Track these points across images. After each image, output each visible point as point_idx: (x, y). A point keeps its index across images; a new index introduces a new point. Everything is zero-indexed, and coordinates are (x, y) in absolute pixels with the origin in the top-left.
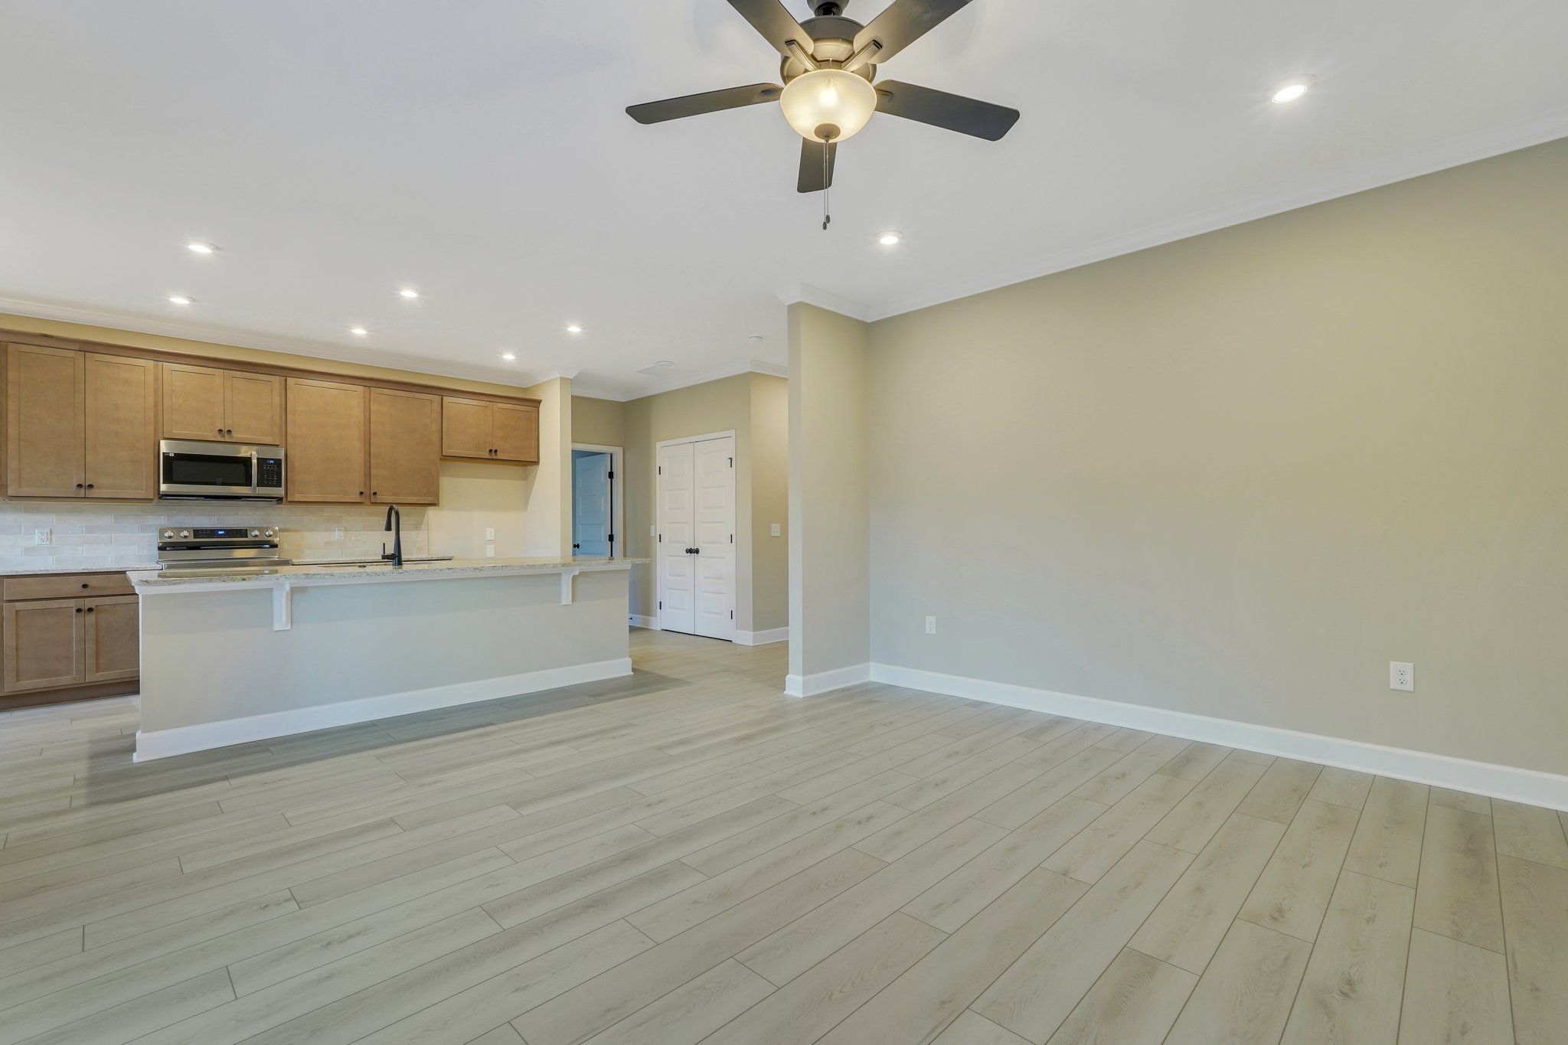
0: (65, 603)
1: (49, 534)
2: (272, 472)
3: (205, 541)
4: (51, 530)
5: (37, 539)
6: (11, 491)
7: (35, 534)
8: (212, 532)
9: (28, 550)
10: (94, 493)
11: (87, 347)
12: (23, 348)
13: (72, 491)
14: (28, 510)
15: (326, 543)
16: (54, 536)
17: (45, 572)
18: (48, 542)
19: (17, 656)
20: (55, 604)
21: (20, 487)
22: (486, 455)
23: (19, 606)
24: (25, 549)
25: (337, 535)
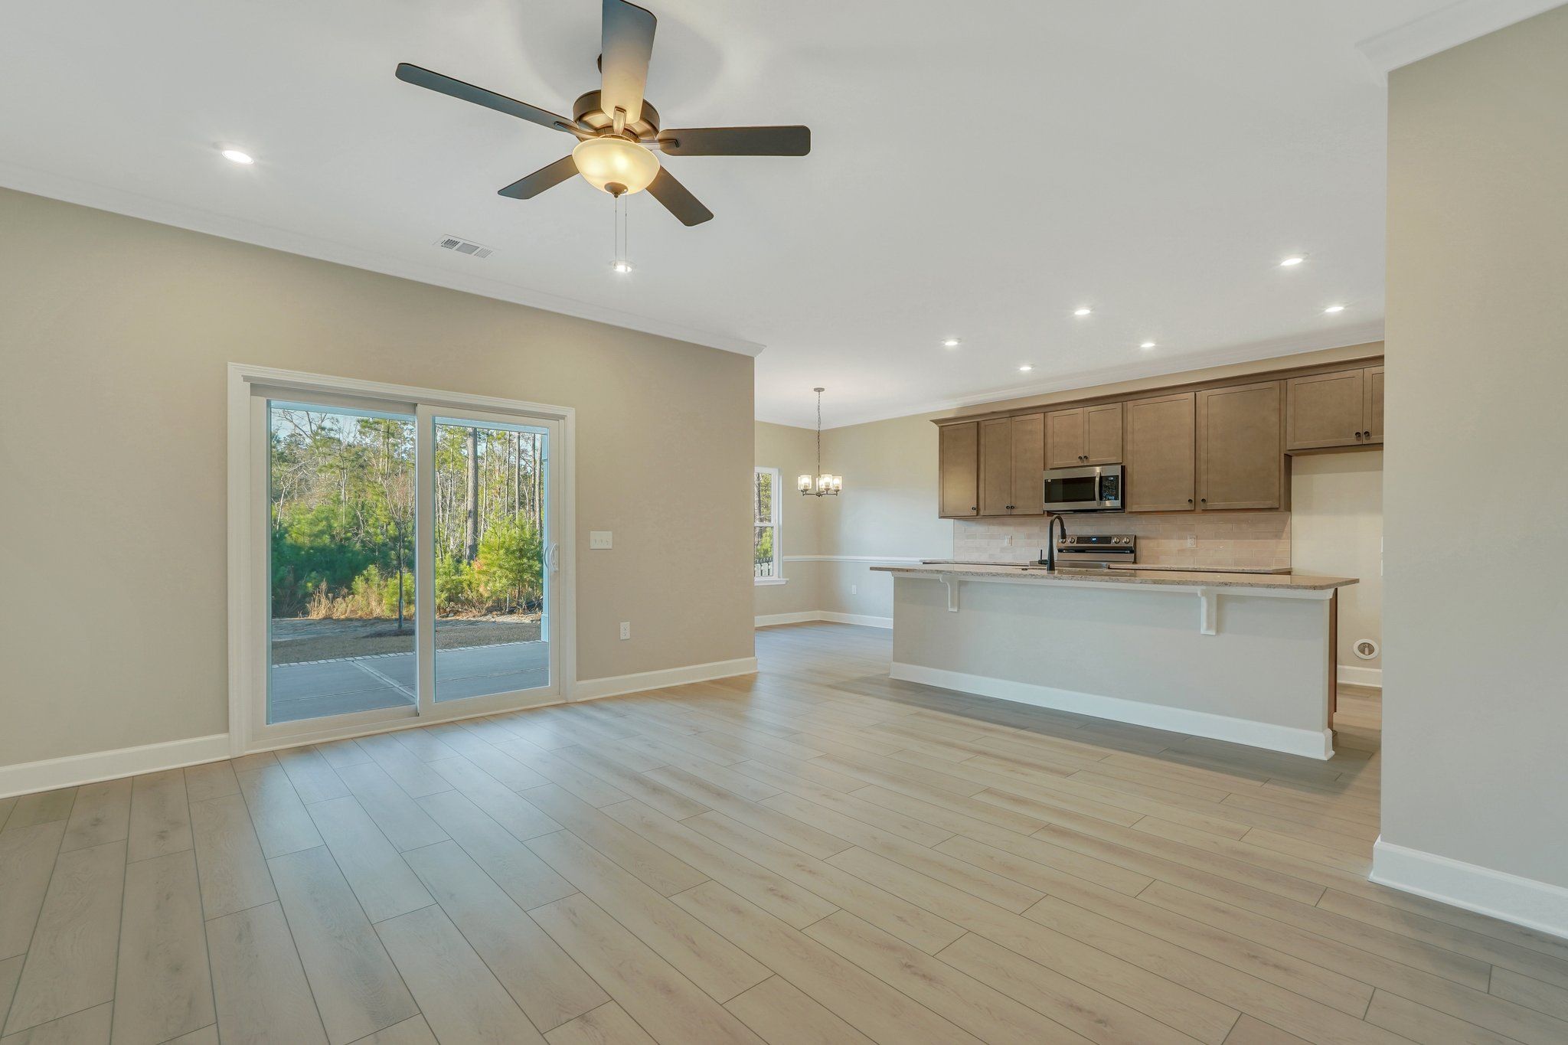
2: (1116, 486)
3: (1085, 546)
4: (1011, 537)
8: (1088, 539)
10: (1015, 512)
11: (1013, 414)
13: (1005, 511)
15: (1179, 550)
22: (1353, 440)
25: (1189, 543)
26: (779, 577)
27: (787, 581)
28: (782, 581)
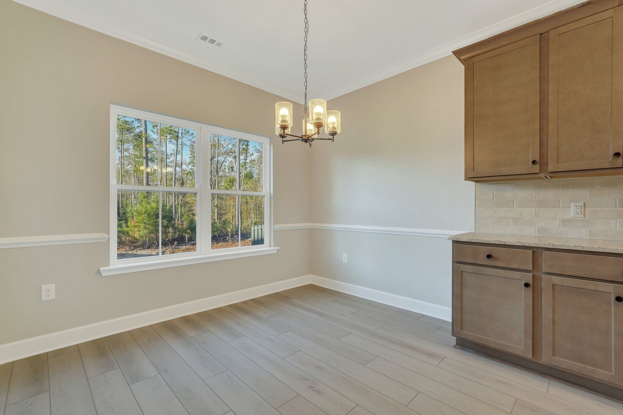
0: (603, 287)
1: (583, 208)
4: (584, 204)
5: (572, 212)
6: (551, 168)
7: (570, 207)
9: (565, 222)
12: (562, 30)
14: (566, 186)
16: (587, 210)
17: (580, 249)
18: (582, 216)
19: (554, 330)
20: (591, 285)
21: (558, 163)
23: (556, 280)
24: (562, 220)
26: (270, 246)
27: (278, 250)
28: (274, 249)
